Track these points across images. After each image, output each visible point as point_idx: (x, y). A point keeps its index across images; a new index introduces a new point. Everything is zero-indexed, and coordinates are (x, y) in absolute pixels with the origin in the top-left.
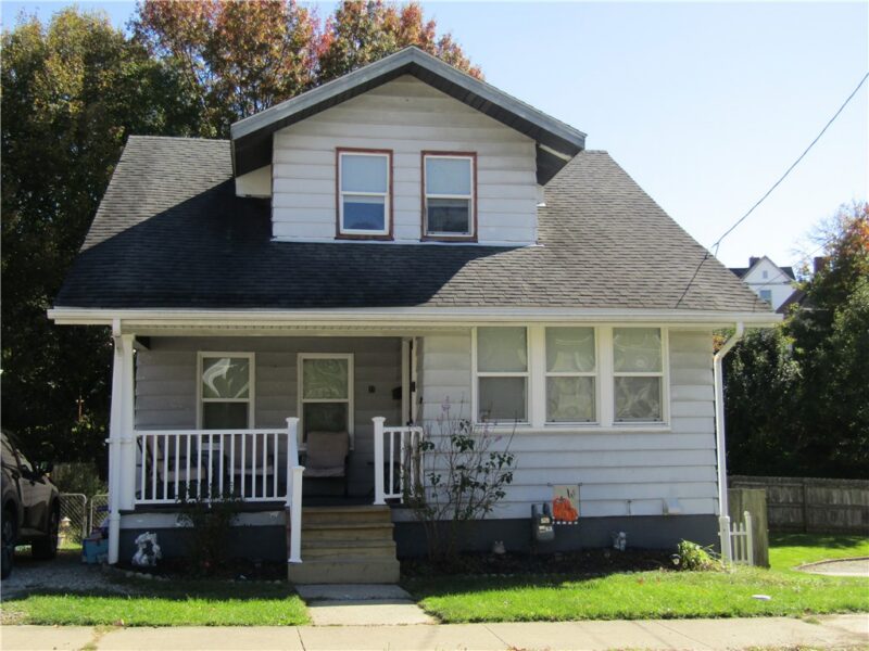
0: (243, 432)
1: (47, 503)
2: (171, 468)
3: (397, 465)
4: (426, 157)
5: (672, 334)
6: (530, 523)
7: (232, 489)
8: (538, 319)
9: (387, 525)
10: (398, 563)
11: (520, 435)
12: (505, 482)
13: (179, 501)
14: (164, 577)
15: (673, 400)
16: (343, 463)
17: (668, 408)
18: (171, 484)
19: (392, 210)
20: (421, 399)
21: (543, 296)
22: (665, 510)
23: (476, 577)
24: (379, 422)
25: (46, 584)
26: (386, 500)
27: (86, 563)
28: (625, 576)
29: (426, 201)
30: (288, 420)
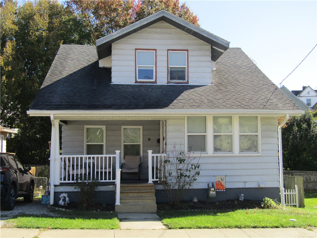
0: (100, 156)
1: (29, 182)
2: (73, 169)
3: (157, 168)
4: (169, 52)
5: (262, 119)
6: (207, 190)
7: (95, 177)
8: (209, 113)
9: (152, 191)
10: (156, 205)
11: (203, 157)
12: (197, 175)
13: (76, 182)
14: (69, 210)
15: (262, 144)
16: (138, 167)
17: (260, 147)
18: (73, 175)
19: (156, 72)
20: (166, 143)
21: (212, 105)
22: (259, 185)
23: (185, 211)
24: (150, 152)
25: (26, 212)
26: (153, 181)
27: (43, 204)
28: (242, 211)
29: (169, 68)
30: (116, 151)
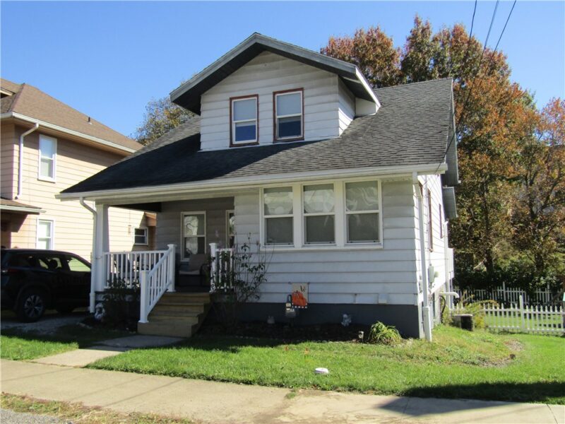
4: (277, 95)
5: (383, 185)
15: (384, 228)
17: (381, 234)
19: (258, 128)
29: (276, 120)
30: (168, 245)
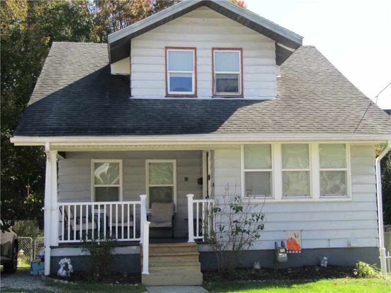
0: (116, 203)
1: (11, 243)
2: (78, 223)
3: (200, 220)
4: (214, 51)
6: (274, 252)
7: (111, 234)
8: (276, 139)
9: (195, 253)
10: (202, 274)
11: (268, 203)
12: (260, 229)
13: (83, 241)
14: (74, 282)
15: (353, 184)
16: (171, 220)
17: (350, 189)
18: (78, 232)
19: (196, 81)
20: (214, 184)
21: (280, 127)
22: (349, 244)
23: (244, 282)
24: (190, 197)
25: (11, 287)
26: (195, 240)
27: (33, 275)
28: (327, 281)
29: (215, 75)
30: (141, 196)
